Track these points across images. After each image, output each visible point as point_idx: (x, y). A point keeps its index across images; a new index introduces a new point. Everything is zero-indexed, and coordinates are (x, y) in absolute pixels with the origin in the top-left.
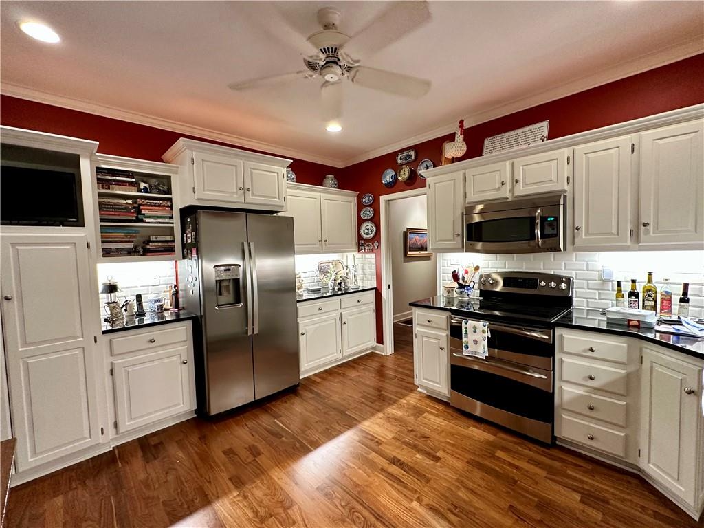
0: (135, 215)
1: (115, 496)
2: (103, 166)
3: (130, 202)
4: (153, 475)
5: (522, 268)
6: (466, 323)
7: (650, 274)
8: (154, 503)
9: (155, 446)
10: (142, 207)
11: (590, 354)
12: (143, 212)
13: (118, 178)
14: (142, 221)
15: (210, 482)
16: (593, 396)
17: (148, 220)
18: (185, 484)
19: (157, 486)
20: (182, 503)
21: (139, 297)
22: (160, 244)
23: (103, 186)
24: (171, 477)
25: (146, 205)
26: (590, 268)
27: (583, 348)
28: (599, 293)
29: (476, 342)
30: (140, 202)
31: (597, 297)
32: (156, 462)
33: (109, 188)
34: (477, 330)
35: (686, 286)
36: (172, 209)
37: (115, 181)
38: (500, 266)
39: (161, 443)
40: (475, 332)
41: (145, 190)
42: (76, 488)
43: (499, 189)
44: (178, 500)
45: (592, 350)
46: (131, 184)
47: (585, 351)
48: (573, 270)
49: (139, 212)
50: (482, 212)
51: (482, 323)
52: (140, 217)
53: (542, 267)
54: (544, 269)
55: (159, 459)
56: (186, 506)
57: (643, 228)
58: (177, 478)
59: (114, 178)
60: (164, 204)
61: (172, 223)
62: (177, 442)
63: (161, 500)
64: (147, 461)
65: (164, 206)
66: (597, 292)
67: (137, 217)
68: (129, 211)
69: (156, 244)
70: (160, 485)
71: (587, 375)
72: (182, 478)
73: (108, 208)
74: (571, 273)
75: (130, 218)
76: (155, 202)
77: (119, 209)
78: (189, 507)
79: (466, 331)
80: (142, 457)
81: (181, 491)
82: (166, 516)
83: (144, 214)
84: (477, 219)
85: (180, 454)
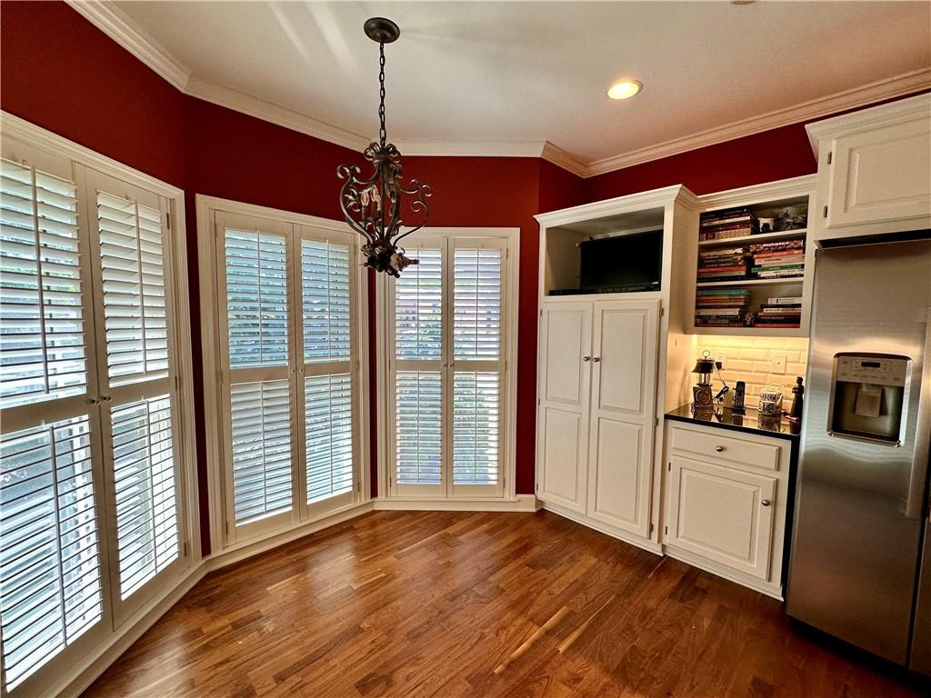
0: (744, 268)
1: (618, 596)
2: (708, 210)
3: (739, 251)
4: (659, 614)
8: (627, 638)
9: (697, 589)
10: (755, 256)
12: (757, 263)
13: (727, 221)
14: (756, 277)
15: (692, 687)
17: (763, 274)
18: (669, 657)
19: (648, 627)
20: (643, 669)
21: (741, 385)
22: (780, 311)
23: (707, 236)
24: (667, 634)
25: (760, 252)
30: (753, 248)
32: (677, 604)
33: (714, 237)
36: (804, 252)
37: (723, 225)
39: (705, 592)
41: (766, 229)
42: (608, 563)
44: (644, 662)
46: (743, 224)
49: (749, 262)
52: (753, 270)
55: (682, 605)
56: (642, 675)
58: (672, 642)
59: (722, 222)
60: (792, 244)
61: (802, 276)
62: (721, 607)
63: (635, 643)
64: (672, 595)
65: (792, 248)
67: (748, 271)
68: (735, 263)
69: (773, 311)
70: (652, 628)
72: (675, 647)
73: (711, 263)
75: (737, 274)
76: (777, 244)
77: (724, 263)
78: (641, 680)
80: (673, 587)
81: (658, 657)
82: (620, 660)
83: (760, 266)
85: (706, 623)
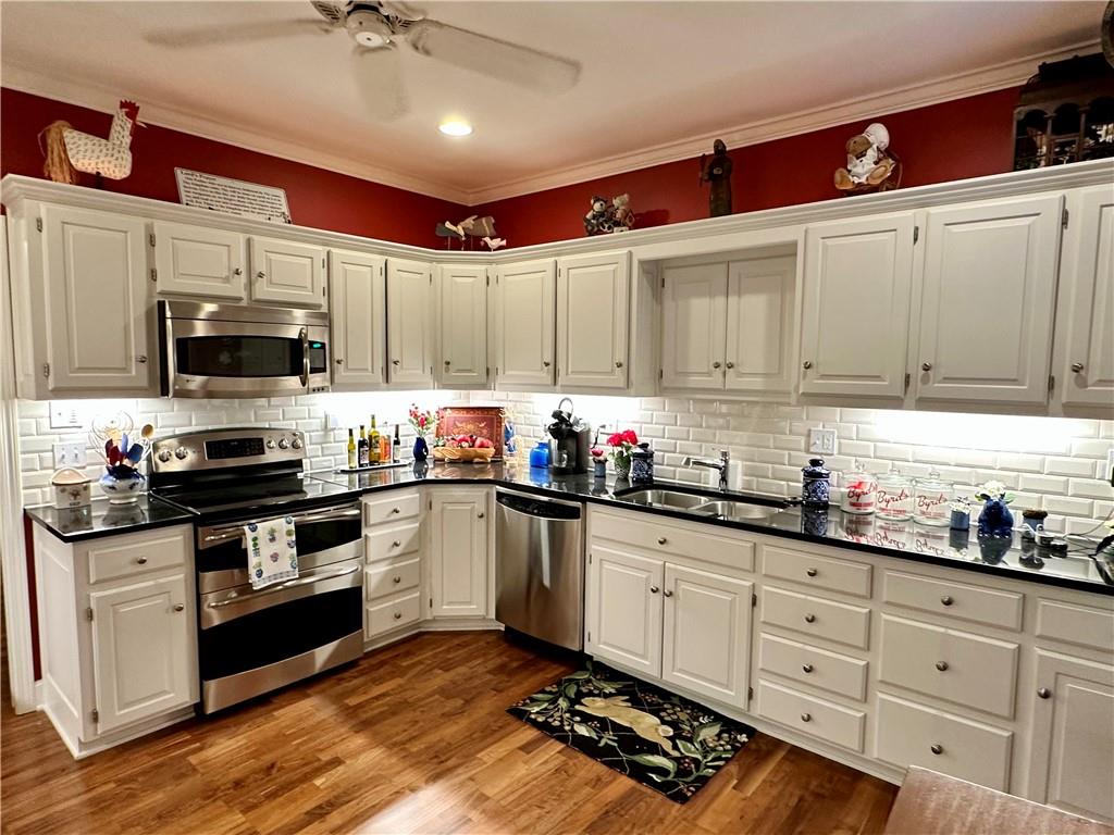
5: (222, 424)
6: (254, 530)
7: (373, 418)
11: (396, 516)
16: (396, 565)
26: (312, 415)
27: (386, 513)
28: (322, 448)
29: (275, 557)
31: (320, 454)
34: (276, 535)
35: (397, 427)
38: (181, 422)
40: (273, 539)
43: (226, 280)
45: (397, 512)
47: (388, 516)
48: (293, 419)
50: (212, 319)
51: (283, 520)
53: (253, 419)
54: (256, 420)
57: (393, 365)
66: (319, 447)
71: (392, 543)
74: (291, 425)
79: (255, 545)
84: (201, 330)
